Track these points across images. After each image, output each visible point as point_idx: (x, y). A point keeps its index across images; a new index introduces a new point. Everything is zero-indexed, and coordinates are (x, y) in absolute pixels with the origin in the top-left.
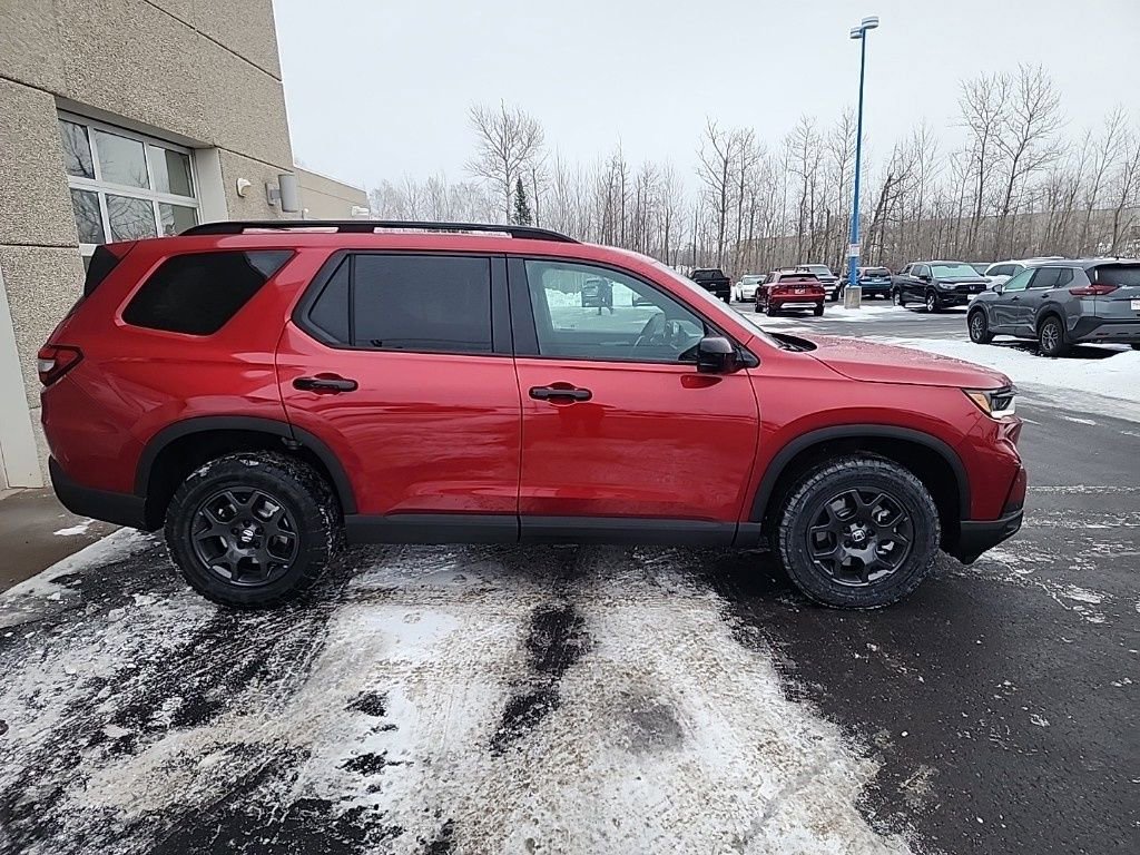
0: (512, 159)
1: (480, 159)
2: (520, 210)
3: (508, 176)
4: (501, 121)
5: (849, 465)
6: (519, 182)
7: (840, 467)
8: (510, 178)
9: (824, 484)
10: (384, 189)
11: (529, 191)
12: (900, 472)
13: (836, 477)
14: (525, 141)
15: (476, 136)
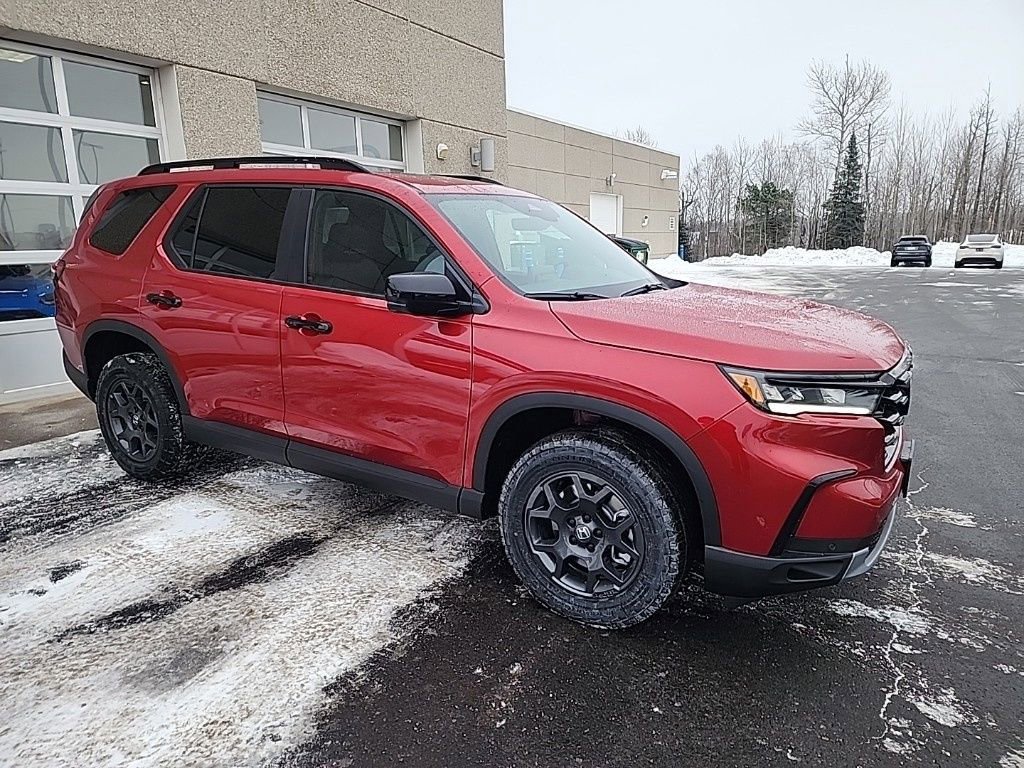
0: (850, 115)
1: (815, 118)
2: (849, 167)
3: (843, 132)
4: (842, 77)
5: (567, 442)
6: (853, 138)
7: (557, 444)
8: (845, 135)
9: (538, 461)
10: (716, 153)
11: (862, 147)
12: (626, 463)
13: (550, 455)
14: (868, 94)
15: (813, 95)
